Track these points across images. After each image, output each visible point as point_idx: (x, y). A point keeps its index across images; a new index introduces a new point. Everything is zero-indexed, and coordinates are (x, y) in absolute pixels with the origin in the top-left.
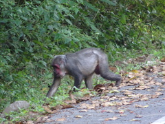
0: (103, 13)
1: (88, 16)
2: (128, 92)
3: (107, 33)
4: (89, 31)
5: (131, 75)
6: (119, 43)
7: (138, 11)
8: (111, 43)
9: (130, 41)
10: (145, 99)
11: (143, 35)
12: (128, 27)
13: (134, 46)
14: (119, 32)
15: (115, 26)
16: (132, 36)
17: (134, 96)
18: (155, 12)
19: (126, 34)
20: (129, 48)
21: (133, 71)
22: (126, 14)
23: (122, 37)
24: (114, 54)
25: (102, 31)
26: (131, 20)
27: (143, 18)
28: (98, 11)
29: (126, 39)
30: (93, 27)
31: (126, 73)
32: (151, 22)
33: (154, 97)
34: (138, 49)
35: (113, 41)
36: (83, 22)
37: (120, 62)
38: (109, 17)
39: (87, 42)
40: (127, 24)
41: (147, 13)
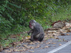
0: (15, 12)
1: (9, 13)
2: (25, 45)
3: (17, 20)
7: (30, 11)
8: (18, 24)
10: (33, 48)
12: (25, 18)
14: (22, 19)
15: (20, 17)
17: (28, 47)
18: (37, 11)
20: (26, 26)
21: (28, 36)
22: (25, 12)
23: (23, 22)
24: (19, 29)
26: (27, 15)
27: (32, 14)
28: (13, 10)
29: (25, 23)
31: (24, 37)
32: (36, 15)
33: (36, 47)
35: (19, 24)
37: (22, 33)
38: (18, 13)
39: (8, 24)
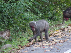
4: (37, 14)
5: (55, 32)
6: (50, 19)
9: (55, 17)
11: (60, 15)
13: (57, 20)
16: (55, 15)
19: (53, 15)
25: (43, 13)
30: (39, 12)
34: (58, 21)
36: (34, 10)
40: (53, 11)
41: (62, 5)
